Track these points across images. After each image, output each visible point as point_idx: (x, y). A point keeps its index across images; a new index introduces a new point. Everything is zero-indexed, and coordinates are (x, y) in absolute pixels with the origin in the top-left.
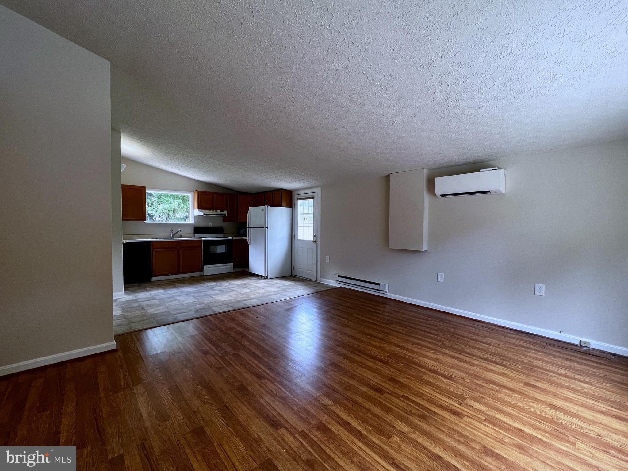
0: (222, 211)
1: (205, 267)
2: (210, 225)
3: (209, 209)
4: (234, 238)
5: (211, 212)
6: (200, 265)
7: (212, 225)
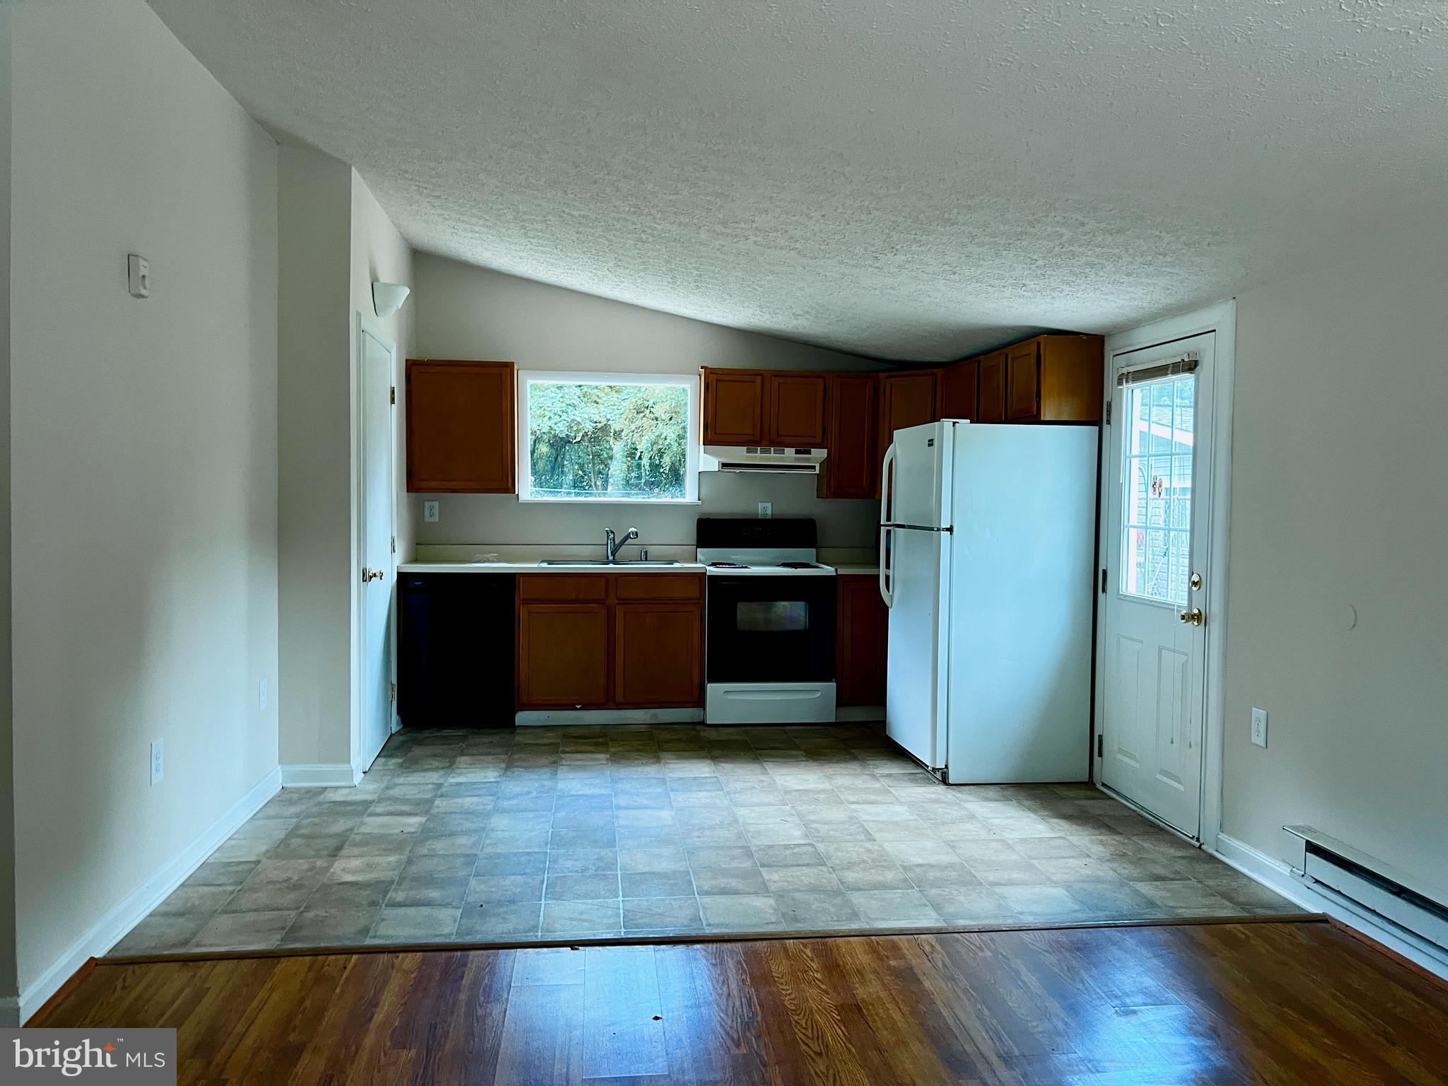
0: (803, 450)
1: (714, 690)
2: (764, 509)
3: (751, 443)
4: (842, 571)
5: (758, 457)
6: (696, 680)
7: (769, 512)
